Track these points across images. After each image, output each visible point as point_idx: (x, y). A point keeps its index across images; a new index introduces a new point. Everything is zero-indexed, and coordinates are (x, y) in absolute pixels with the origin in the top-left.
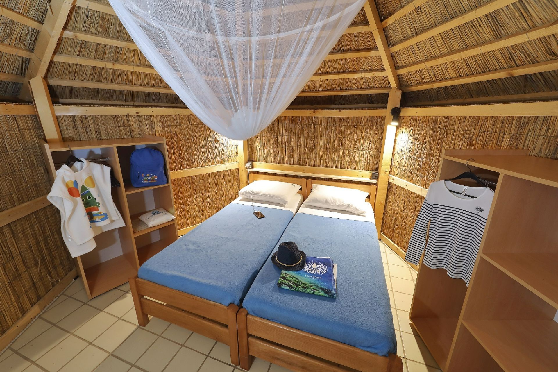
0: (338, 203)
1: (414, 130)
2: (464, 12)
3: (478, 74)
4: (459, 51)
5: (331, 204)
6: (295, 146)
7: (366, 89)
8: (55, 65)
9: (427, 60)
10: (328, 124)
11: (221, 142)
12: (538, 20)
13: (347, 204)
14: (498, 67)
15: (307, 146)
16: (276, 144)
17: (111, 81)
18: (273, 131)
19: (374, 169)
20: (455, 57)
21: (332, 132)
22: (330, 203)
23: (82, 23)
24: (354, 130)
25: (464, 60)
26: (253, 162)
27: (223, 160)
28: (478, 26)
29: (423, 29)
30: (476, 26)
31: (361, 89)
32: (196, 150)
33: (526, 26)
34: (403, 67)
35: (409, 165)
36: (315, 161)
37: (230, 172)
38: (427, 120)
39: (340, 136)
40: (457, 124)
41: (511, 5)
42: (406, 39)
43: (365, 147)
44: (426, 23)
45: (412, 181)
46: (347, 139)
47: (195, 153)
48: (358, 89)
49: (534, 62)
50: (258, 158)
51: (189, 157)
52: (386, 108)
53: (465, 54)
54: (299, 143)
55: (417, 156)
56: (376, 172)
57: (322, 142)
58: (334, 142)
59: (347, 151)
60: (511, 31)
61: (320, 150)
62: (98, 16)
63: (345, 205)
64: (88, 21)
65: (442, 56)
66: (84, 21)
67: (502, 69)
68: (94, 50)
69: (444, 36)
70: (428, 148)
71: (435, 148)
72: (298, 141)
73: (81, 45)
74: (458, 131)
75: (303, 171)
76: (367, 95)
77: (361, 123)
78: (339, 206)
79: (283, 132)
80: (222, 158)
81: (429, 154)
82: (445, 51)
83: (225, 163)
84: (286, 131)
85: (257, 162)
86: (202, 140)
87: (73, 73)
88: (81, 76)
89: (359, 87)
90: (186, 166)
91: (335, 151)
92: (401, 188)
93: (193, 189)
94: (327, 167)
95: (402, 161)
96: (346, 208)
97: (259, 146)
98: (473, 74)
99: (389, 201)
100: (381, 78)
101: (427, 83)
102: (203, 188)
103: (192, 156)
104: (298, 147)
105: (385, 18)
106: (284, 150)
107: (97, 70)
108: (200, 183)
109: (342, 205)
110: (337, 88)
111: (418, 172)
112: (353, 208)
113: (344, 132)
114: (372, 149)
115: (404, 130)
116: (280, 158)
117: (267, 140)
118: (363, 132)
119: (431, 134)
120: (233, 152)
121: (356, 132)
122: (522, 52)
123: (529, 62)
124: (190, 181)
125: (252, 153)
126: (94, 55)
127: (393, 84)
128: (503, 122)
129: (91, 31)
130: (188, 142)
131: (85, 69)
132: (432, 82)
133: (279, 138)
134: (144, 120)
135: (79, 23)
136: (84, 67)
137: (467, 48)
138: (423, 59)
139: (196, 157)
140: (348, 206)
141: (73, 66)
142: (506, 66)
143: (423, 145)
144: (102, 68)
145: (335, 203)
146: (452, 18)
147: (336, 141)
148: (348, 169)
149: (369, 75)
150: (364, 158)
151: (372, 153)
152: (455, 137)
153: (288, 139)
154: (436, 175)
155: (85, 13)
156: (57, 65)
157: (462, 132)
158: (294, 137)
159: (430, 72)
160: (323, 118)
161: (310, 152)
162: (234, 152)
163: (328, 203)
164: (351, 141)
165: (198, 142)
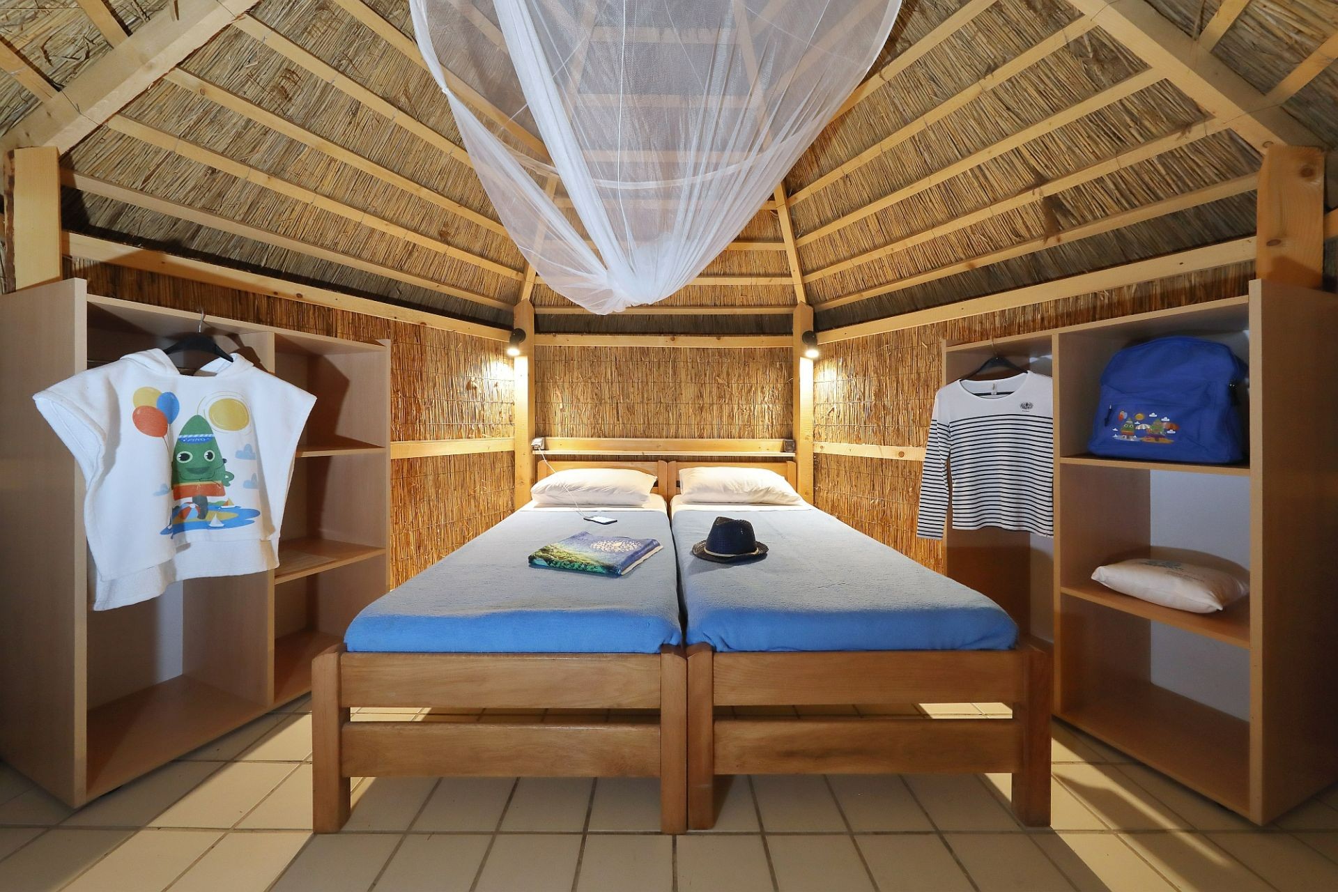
0: (747, 489)
1: (845, 360)
2: (909, 182)
3: (926, 271)
4: (902, 238)
5: (735, 492)
6: (639, 402)
7: (755, 306)
8: (102, 141)
9: (853, 256)
10: (699, 361)
11: (479, 391)
12: (1000, 191)
13: (763, 487)
14: (953, 259)
15: (662, 400)
16: (599, 400)
17: (242, 216)
18: (590, 374)
19: (784, 435)
20: (898, 247)
21: (705, 374)
22: (733, 491)
23: (230, 69)
24: (744, 370)
25: (908, 252)
26: (547, 438)
27: (482, 431)
28: (928, 201)
29: (852, 208)
30: (925, 201)
31: (749, 306)
32: (426, 400)
33: (986, 199)
34: (813, 271)
35: (847, 417)
36: (677, 430)
37: (495, 456)
38: (865, 342)
39: (720, 381)
40: (915, 339)
41: (968, 171)
42: (823, 224)
43: (766, 399)
44: (856, 198)
45: (858, 440)
46: (735, 386)
47: (423, 407)
48: (743, 306)
49: (998, 248)
50: (558, 428)
51: (407, 414)
52: (791, 334)
53: (910, 242)
54: (645, 396)
55: (860, 399)
56: (790, 439)
57: (689, 392)
58: (711, 392)
59: (736, 407)
60: (969, 206)
61: (686, 407)
62: (277, 67)
63: (761, 490)
64: (247, 68)
65: (876, 247)
66: (237, 66)
67: (958, 260)
68: (231, 135)
69: (880, 217)
70: (875, 383)
71: (886, 380)
72: (642, 393)
73: (206, 113)
74: (920, 348)
75: (658, 448)
76: (757, 315)
77: (754, 359)
78: (750, 493)
79: (612, 375)
80: (481, 426)
81: (879, 390)
82: (882, 240)
83: (485, 437)
84: (620, 375)
85: (556, 438)
86: (440, 380)
87: (147, 173)
88: (165, 185)
89: (745, 303)
90: (399, 434)
91: (715, 407)
92: (838, 458)
93: (409, 491)
94: (701, 437)
95: (831, 414)
96: (764, 496)
97: (561, 405)
98: (920, 272)
99: (819, 487)
100: (779, 289)
101: (850, 294)
102: (432, 491)
103: (415, 412)
104: (642, 402)
105: (794, 192)
106: (615, 411)
107: (217, 181)
108: (427, 478)
109: (756, 492)
110: (709, 303)
111: (865, 423)
112: (777, 493)
113: (728, 374)
114: (777, 401)
115: (826, 365)
116: (607, 427)
117: (578, 392)
118: (760, 373)
119: (875, 359)
120: (503, 415)
121: (748, 373)
122: (983, 235)
123: (992, 249)
124: (405, 470)
125: (544, 420)
126: (226, 146)
127: (801, 297)
128: (982, 323)
129: (245, 93)
130: (410, 381)
131: (185, 172)
132: (860, 291)
133: (605, 387)
134: (311, 315)
135: (222, 67)
136: (186, 167)
137: (912, 233)
138: (846, 254)
139: (423, 418)
140: (768, 491)
141: (155, 157)
142: (963, 256)
143: (865, 380)
144: (236, 178)
145: (742, 489)
146: (894, 190)
147: (715, 390)
148: (740, 438)
149: (763, 281)
150: (767, 417)
151: (778, 408)
152: (917, 357)
153: (623, 388)
154: (898, 420)
155: (247, 51)
156: (108, 141)
157: (926, 347)
158: (636, 385)
159: (856, 275)
160: (688, 351)
161: (669, 412)
162: (505, 417)
163: (729, 490)
164: (742, 390)
165: (431, 384)
